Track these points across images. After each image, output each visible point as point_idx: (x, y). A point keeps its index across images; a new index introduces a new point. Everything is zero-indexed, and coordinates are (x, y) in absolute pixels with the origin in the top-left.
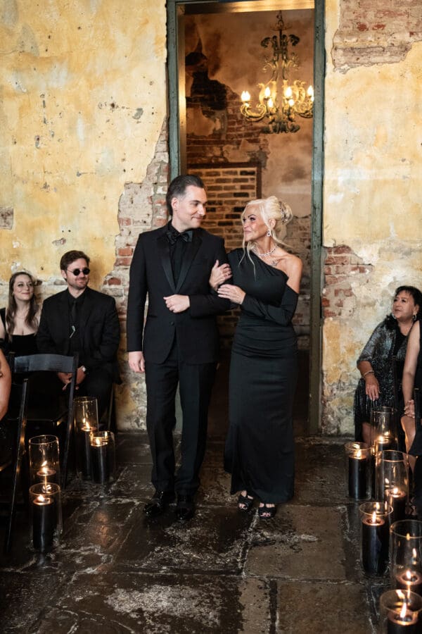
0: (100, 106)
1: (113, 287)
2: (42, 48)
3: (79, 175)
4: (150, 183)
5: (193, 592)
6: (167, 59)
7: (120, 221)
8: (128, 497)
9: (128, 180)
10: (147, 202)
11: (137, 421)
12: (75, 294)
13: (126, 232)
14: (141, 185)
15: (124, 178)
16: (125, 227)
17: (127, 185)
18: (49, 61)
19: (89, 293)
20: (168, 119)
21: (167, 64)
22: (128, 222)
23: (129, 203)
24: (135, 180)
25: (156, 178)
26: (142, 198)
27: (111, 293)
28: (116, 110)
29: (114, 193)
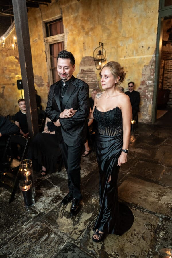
0: (140, 47)
1: (140, 90)
2: (127, 35)
3: (134, 64)
4: (150, 65)
5: (146, 151)
6: (157, 33)
7: (142, 75)
8: (137, 134)
9: (145, 65)
10: (149, 70)
11: (143, 121)
12: (131, 91)
13: (143, 77)
14: (148, 66)
15: (144, 64)
16: (143, 76)
17: (145, 66)
18: (128, 38)
19: (134, 91)
20: (156, 49)
21: (157, 35)
22: (144, 75)
23: (145, 70)
24: (147, 65)
25: (152, 64)
26: (148, 69)
27: (139, 92)
28: (143, 48)
29: (141, 68)
